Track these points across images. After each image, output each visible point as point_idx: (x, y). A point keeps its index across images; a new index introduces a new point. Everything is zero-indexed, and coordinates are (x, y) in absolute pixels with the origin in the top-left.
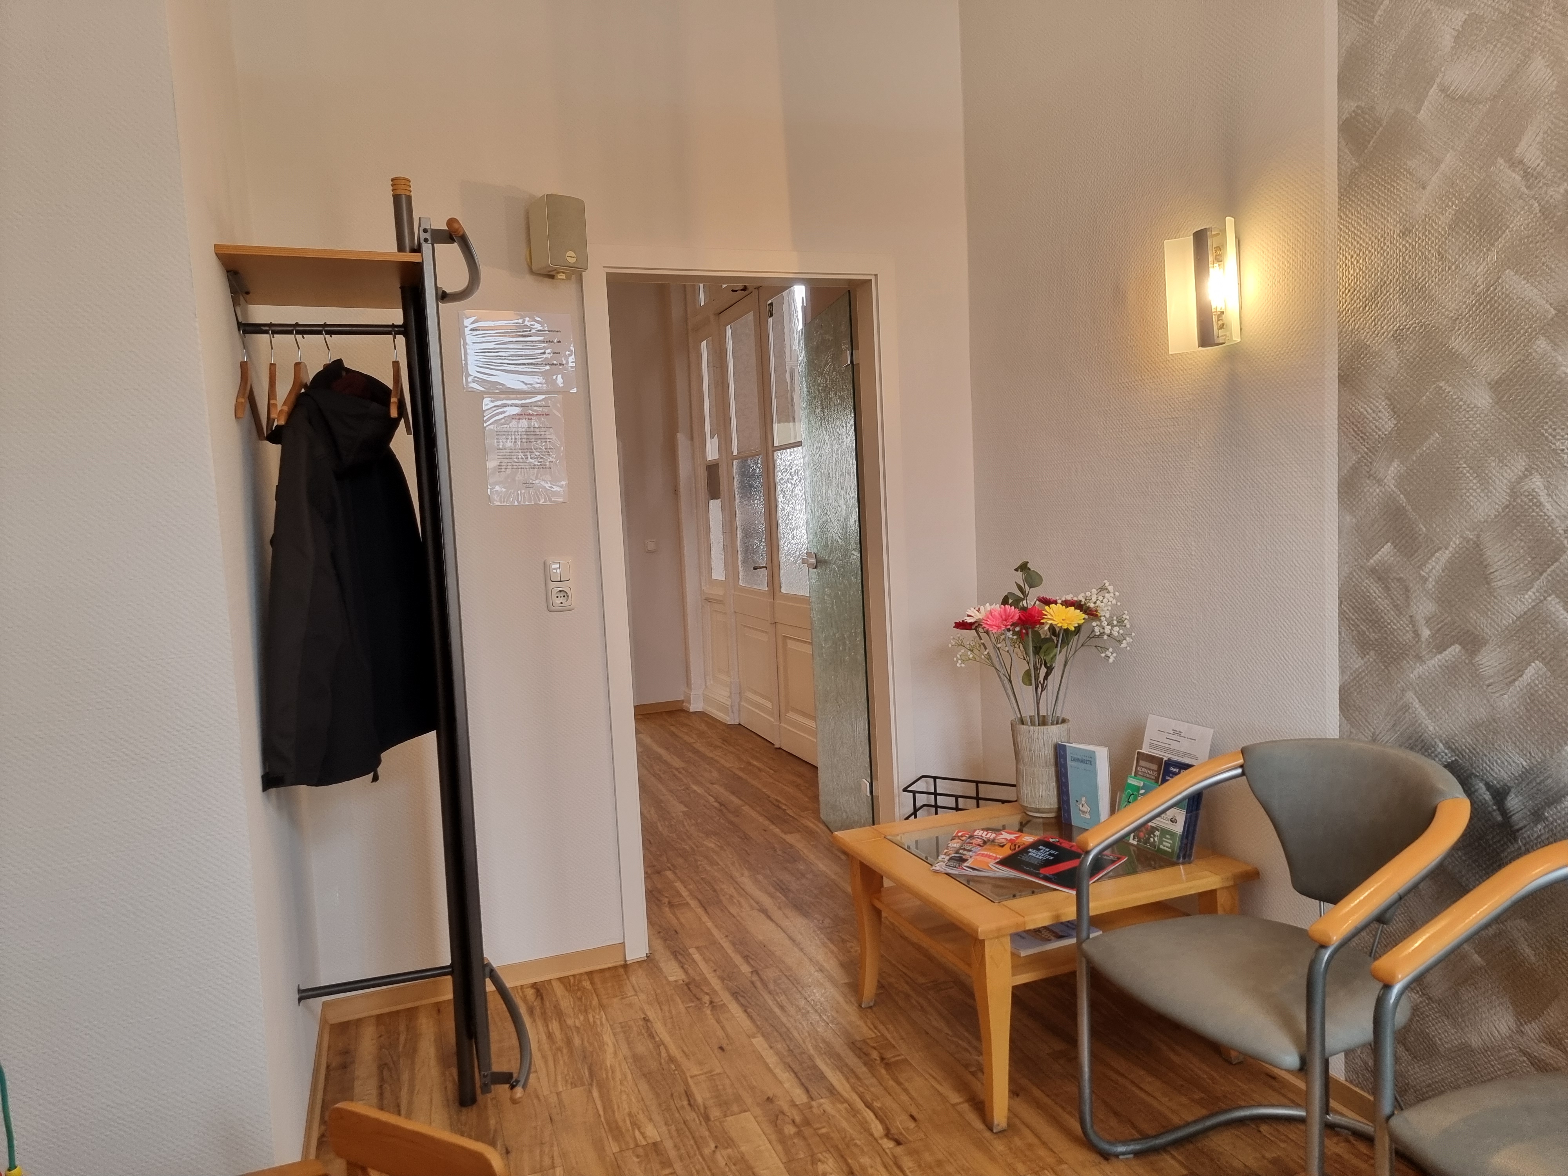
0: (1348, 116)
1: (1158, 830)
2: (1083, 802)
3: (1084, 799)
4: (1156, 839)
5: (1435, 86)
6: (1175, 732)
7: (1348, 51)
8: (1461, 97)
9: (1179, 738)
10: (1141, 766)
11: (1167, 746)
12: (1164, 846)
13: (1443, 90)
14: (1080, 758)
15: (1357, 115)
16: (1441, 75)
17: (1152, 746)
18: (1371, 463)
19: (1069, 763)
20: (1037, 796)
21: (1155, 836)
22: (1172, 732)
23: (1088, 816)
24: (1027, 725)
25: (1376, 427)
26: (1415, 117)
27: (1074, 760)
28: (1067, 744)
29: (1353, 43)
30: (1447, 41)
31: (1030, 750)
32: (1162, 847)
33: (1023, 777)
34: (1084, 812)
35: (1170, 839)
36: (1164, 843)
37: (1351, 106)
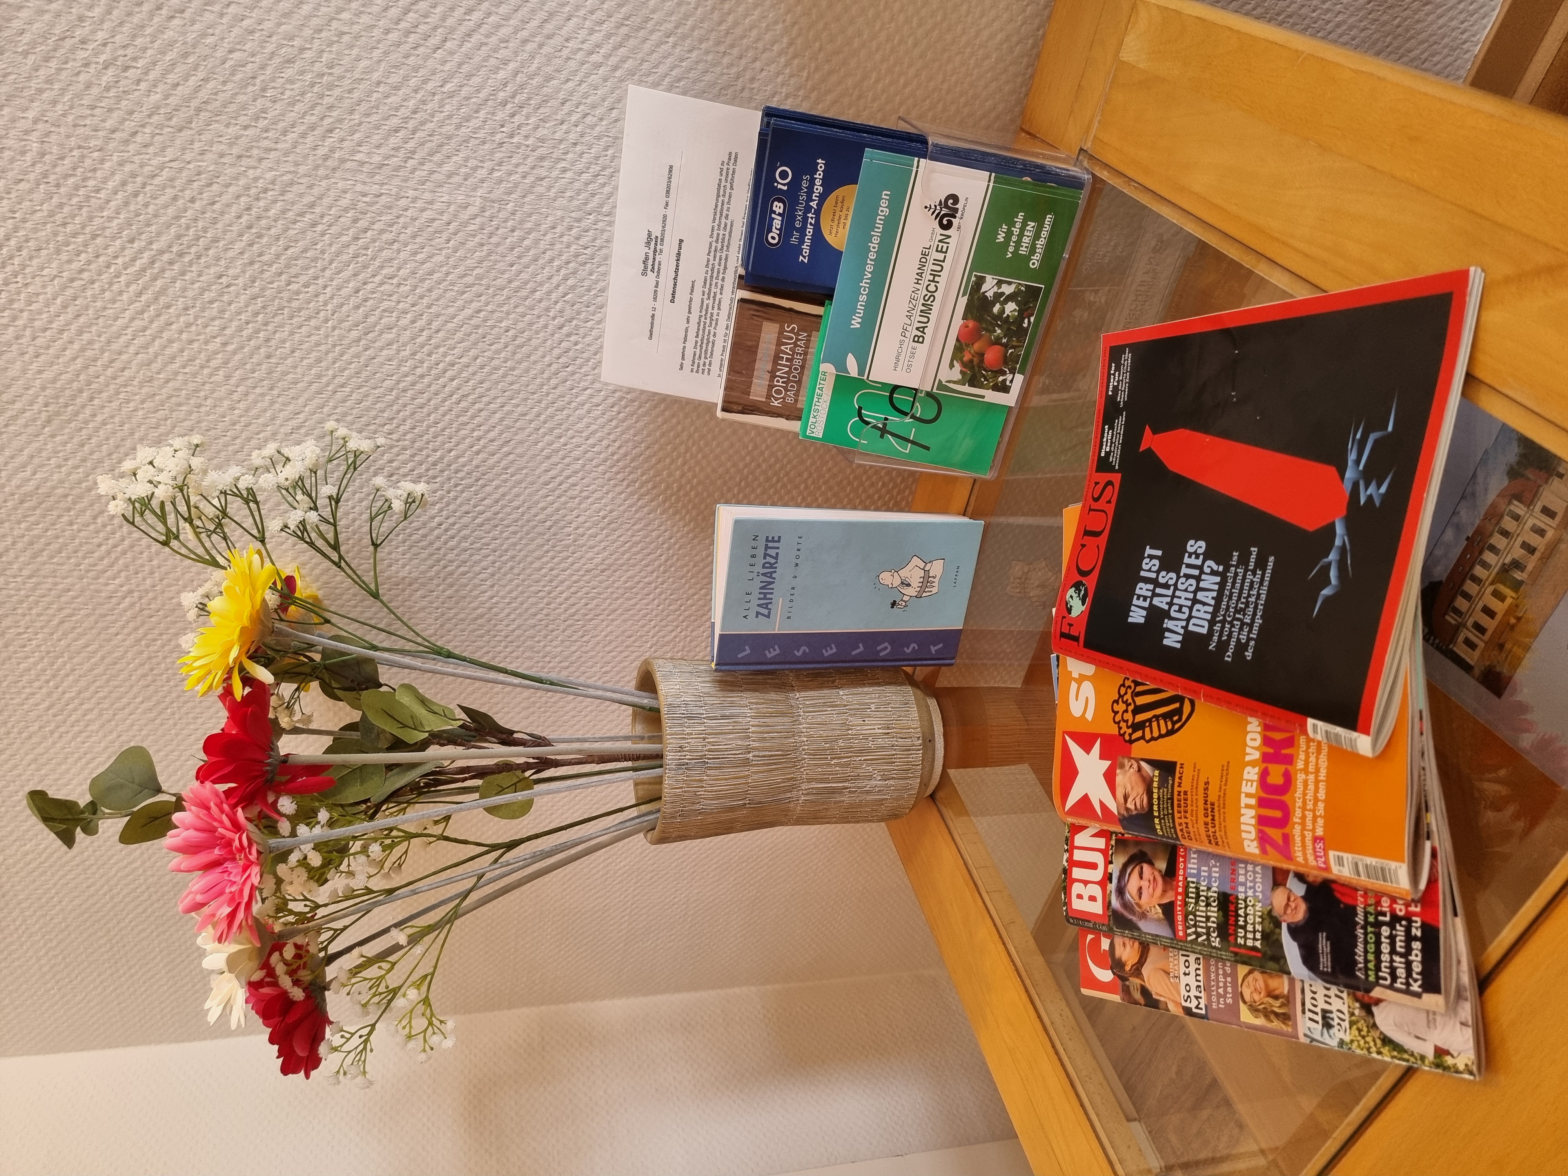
1: (980, 281)
2: (897, 582)
3: (886, 578)
4: (1008, 290)
6: (650, 265)
9: (669, 248)
10: (769, 396)
11: (697, 296)
12: (1033, 250)
14: (758, 583)
17: (700, 365)
19: (776, 626)
20: (887, 742)
21: (998, 296)
22: (651, 276)
23: (936, 569)
24: (659, 780)
27: (766, 607)
28: (718, 632)
31: (746, 763)
32: (1035, 262)
33: (833, 791)
34: (927, 580)
35: (1012, 224)
36: (1023, 251)
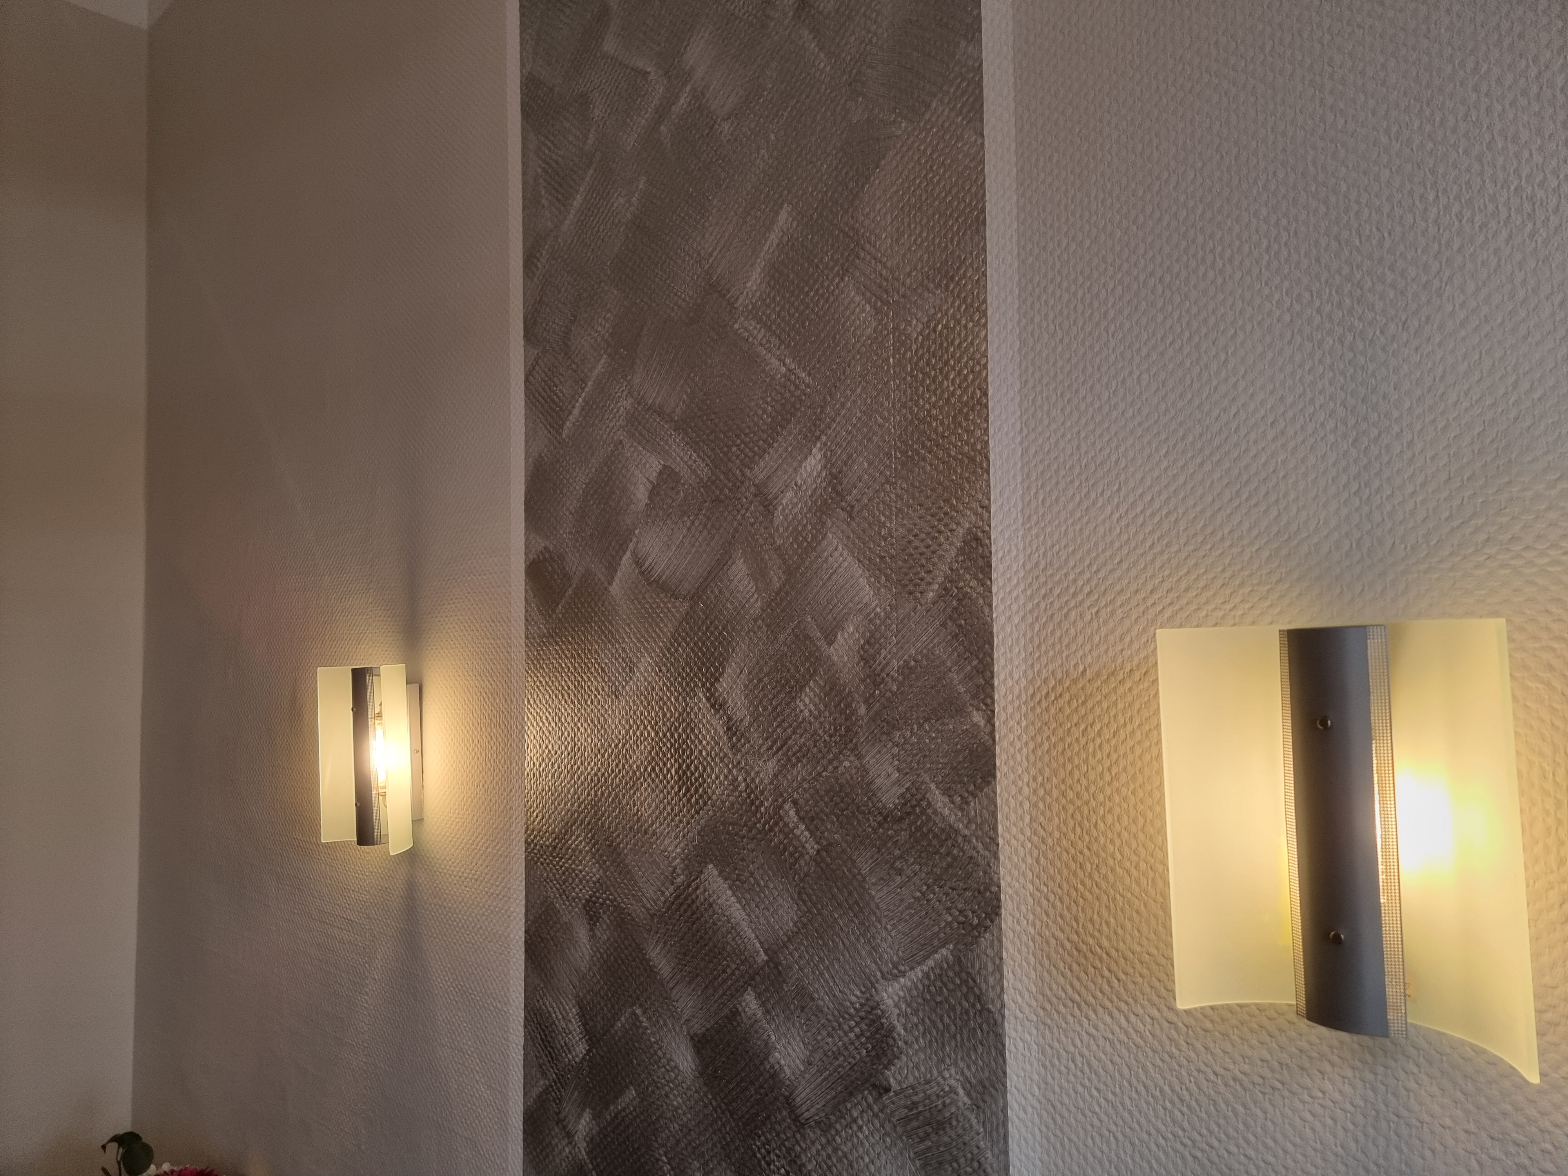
0: (535, 556)
5: (628, 553)
7: (535, 464)
8: (656, 581)
13: (638, 562)
15: (545, 559)
16: (635, 540)
18: (560, 1101)
25: (566, 1044)
26: (606, 589)
29: (540, 456)
30: (641, 494)
37: (541, 543)
